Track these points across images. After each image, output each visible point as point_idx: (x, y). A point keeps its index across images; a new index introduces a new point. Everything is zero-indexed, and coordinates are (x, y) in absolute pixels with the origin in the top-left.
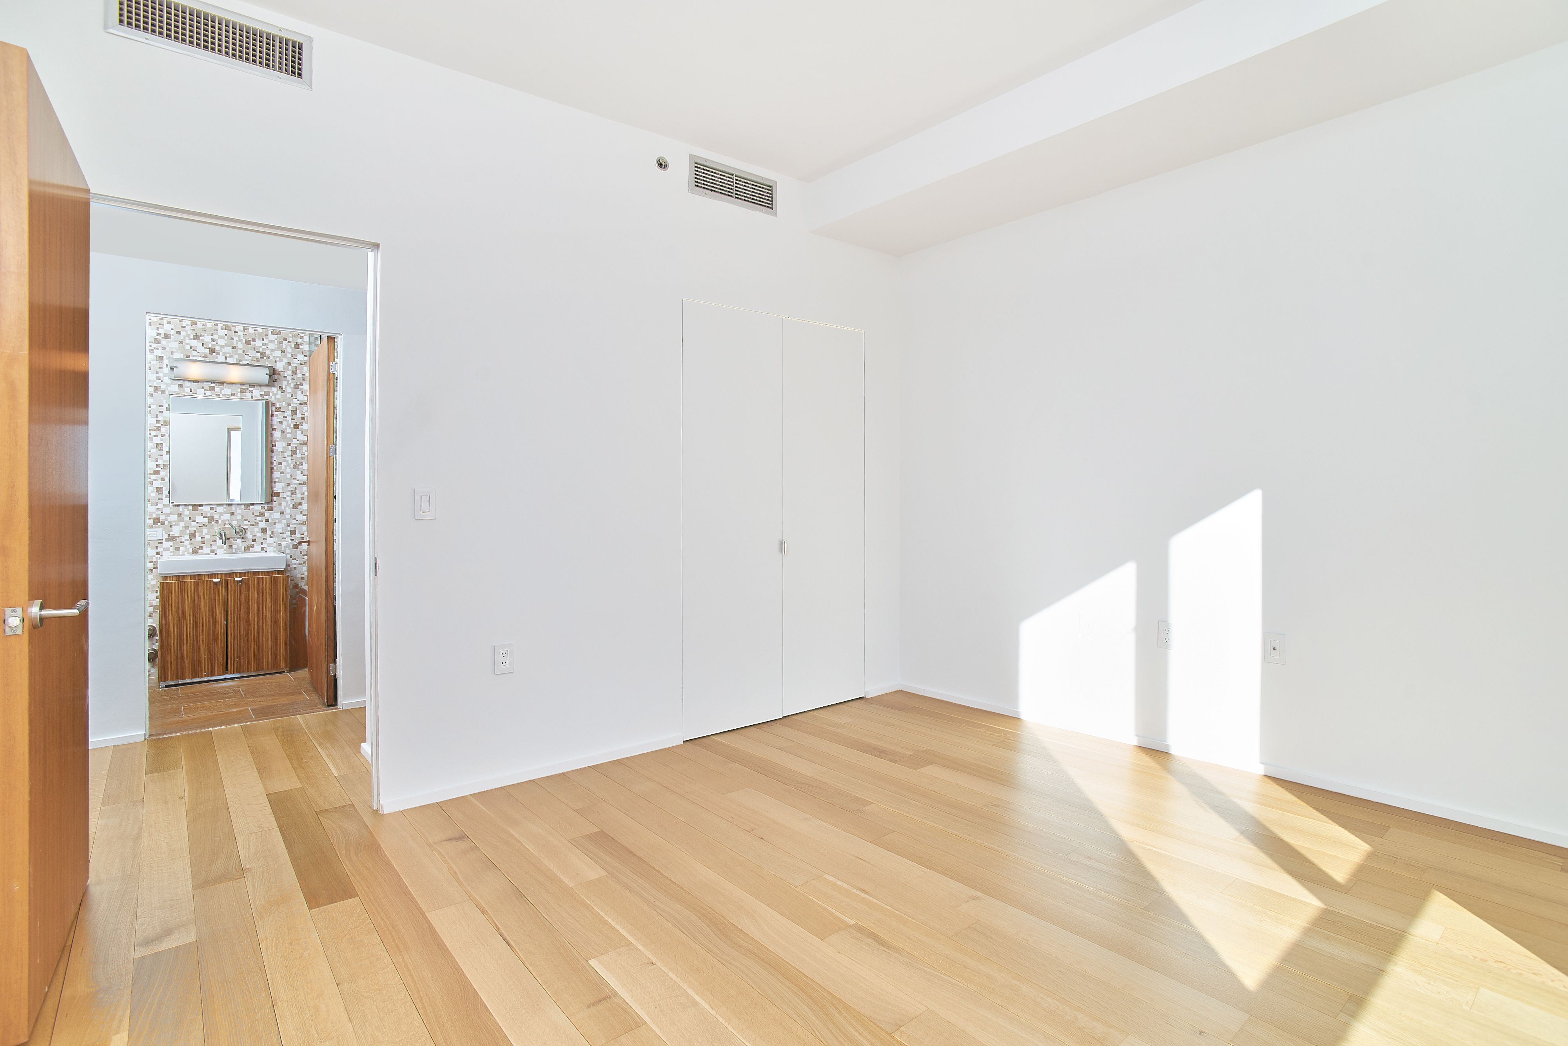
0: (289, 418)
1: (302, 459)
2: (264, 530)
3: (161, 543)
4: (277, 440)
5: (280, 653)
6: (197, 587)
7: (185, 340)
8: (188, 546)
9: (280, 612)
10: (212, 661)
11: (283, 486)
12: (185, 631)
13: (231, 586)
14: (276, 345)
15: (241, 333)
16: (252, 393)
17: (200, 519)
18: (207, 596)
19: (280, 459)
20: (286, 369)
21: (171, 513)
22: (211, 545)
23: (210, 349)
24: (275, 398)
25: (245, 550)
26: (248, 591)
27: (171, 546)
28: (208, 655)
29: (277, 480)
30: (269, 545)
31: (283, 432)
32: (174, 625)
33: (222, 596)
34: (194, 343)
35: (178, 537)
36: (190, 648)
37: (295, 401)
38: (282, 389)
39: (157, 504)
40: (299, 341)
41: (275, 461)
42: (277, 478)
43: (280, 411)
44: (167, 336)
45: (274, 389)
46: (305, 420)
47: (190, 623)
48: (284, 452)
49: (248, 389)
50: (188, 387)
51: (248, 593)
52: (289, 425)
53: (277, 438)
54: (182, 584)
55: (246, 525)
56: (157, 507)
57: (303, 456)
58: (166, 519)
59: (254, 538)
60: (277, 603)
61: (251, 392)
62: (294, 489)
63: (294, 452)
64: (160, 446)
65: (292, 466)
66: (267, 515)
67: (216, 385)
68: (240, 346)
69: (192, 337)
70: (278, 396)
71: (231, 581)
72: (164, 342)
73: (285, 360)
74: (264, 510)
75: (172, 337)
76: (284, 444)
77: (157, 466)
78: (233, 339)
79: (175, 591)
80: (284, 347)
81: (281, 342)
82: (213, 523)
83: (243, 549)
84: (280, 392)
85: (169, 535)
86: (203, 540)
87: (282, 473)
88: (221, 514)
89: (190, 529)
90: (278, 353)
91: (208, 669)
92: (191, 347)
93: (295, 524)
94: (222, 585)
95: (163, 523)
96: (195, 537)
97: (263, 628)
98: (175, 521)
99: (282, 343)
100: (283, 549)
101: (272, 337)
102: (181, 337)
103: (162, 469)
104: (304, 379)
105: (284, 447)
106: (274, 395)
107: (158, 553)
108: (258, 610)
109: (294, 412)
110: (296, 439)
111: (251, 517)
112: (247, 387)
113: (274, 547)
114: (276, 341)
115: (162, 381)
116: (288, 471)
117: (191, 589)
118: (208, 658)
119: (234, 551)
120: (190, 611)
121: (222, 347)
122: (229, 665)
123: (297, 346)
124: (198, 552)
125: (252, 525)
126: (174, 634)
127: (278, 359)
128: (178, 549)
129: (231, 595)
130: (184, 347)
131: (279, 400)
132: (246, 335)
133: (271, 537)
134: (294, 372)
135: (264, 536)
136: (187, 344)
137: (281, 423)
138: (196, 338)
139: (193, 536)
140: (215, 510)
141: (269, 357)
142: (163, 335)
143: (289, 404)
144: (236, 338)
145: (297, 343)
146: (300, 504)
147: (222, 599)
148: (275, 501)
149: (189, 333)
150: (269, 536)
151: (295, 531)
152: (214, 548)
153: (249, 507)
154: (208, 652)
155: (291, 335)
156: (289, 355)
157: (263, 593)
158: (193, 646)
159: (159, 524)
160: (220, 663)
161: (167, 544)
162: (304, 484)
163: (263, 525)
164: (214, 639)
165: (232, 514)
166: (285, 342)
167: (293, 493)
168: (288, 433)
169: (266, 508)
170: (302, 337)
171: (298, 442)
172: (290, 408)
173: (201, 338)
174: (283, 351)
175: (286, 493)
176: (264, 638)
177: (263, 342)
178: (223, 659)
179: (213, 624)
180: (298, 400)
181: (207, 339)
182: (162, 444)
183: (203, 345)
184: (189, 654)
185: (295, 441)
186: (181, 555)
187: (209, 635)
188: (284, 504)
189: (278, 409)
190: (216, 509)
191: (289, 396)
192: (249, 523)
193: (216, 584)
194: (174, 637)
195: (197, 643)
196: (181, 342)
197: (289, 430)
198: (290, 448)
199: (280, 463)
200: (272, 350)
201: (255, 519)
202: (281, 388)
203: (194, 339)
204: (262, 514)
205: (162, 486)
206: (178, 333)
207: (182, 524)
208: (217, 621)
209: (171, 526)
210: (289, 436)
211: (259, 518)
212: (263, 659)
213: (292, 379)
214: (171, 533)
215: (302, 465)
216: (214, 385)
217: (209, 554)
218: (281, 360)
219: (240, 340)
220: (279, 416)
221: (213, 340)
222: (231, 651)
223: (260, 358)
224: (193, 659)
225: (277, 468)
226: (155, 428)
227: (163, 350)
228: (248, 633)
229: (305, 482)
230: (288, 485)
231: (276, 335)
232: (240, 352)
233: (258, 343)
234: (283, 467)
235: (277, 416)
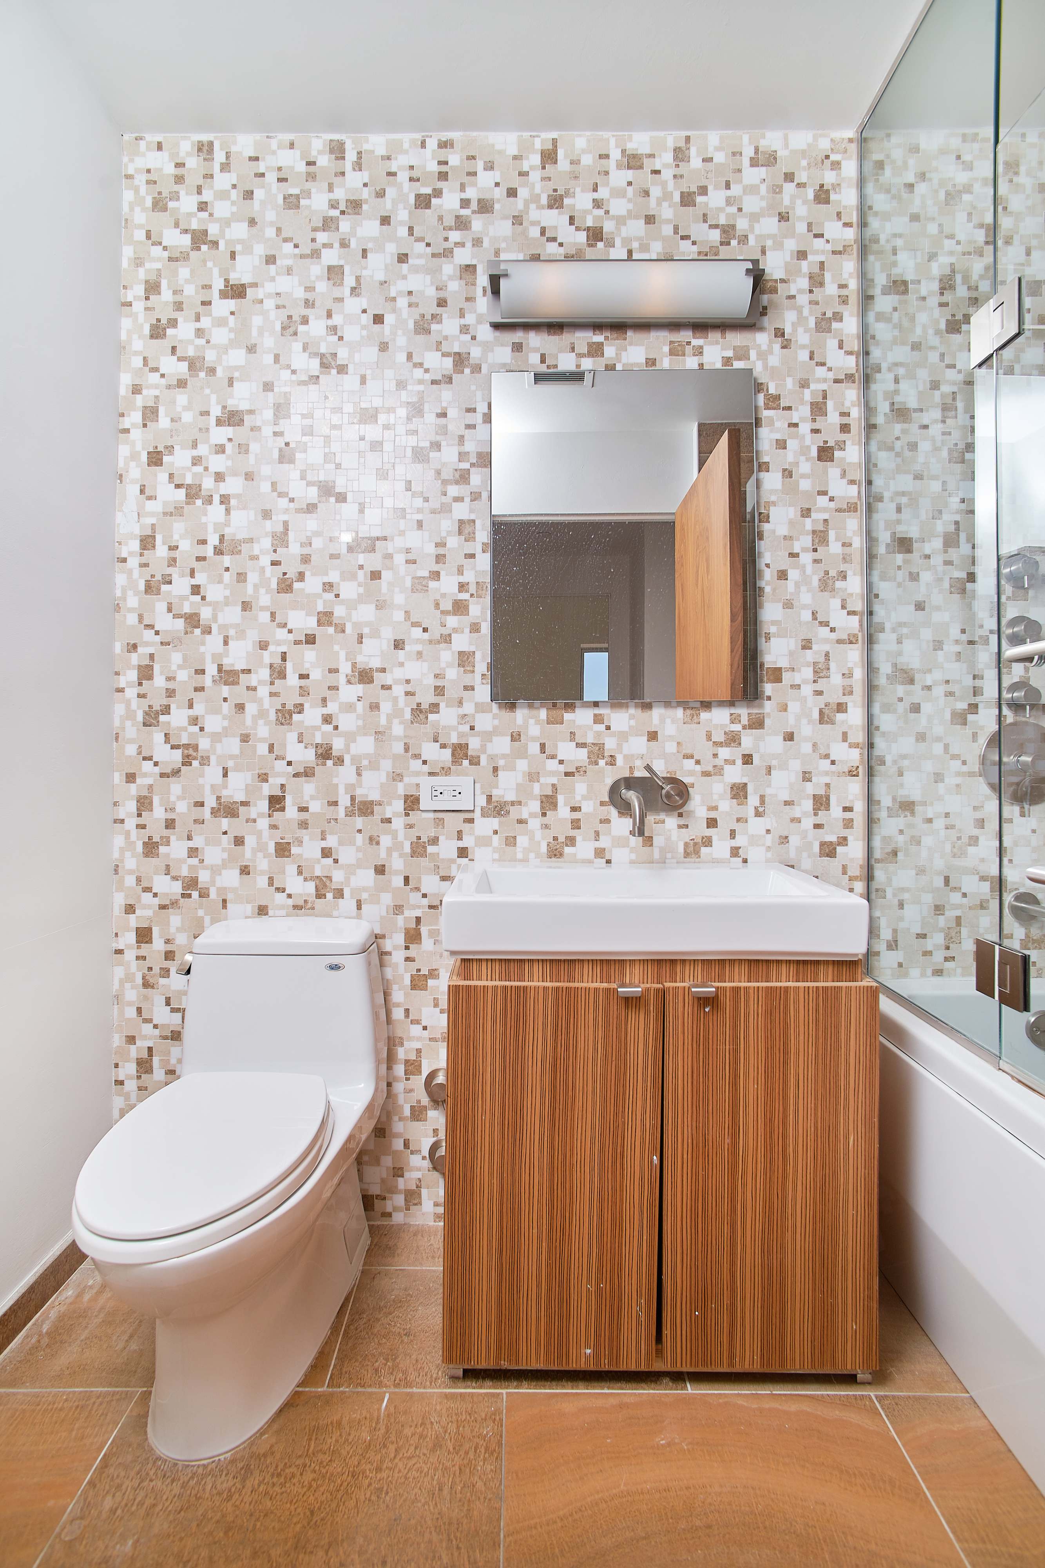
0: (805, 428)
1: (845, 560)
2: (739, 792)
3: (471, 821)
4: (773, 498)
5: (845, 1304)
6: (563, 1012)
7: (527, 213)
8: (538, 834)
9: (847, 1138)
10: (612, 1306)
11: (792, 647)
12: (525, 1178)
13: (676, 1017)
14: (762, 198)
15: (667, 174)
16: (701, 353)
17: (568, 751)
18: (595, 1049)
19: (783, 562)
20: (792, 272)
21: (496, 732)
22: (597, 834)
23: (591, 232)
24: (765, 366)
25: (687, 854)
26: (735, 1038)
27: (496, 832)
28: (598, 1285)
29: (773, 629)
30: (754, 840)
31: (788, 473)
32: (491, 1154)
33: (646, 1053)
34: (555, 219)
35: (513, 803)
36: (540, 1249)
37: (821, 372)
38: (783, 335)
39: (460, 703)
40: (829, 178)
41: (768, 566)
42: (774, 623)
43: (777, 408)
44: (485, 207)
45: (762, 339)
46: (849, 432)
47: (541, 1150)
48: (791, 538)
49: (689, 343)
50: (536, 350)
51: (736, 1051)
52: (805, 450)
53: (772, 492)
54: (519, 997)
55: (691, 773)
56: (461, 711)
57: (847, 550)
58: (483, 749)
59: (712, 815)
60: (837, 1098)
61: (699, 351)
62: (822, 659)
63: (820, 537)
64: (467, 529)
65: (815, 582)
66: (748, 741)
67: (606, 338)
68: (667, 212)
69: (544, 201)
70: (774, 360)
71: (676, 995)
72: (477, 224)
73: (791, 245)
74: (737, 727)
75: (497, 206)
76: (792, 512)
77: (462, 587)
78: (647, 193)
79: (494, 1022)
80: (786, 201)
81: (777, 190)
82: (602, 763)
83: (681, 849)
84: (777, 347)
85: (489, 798)
86: (576, 815)
87: (788, 605)
88: (623, 737)
89: (542, 780)
90: (770, 225)
91: (597, 1335)
92: (543, 232)
93: (827, 773)
94: (647, 1013)
95: (475, 762)
96: (554, 806)
97: (784, 1198)
98: (504, 756)
99: (781, 192)
100: (792, 854)
101: (753, 175)
102: (519, 203)
103: (472, 595)
104: (844, 300)
105: (791, 523)
106: (762, 356)
107: (463, 852)
108: (769, 1122)
109: (818, 409)
110: (825, 493)
111: (704, 750)
112: (685, 335)
113: (769, 849)
114: (763, 188)
115: (474, 338)
116: (806, 598)
117: (545, 1016)
118: (599, 1291)
119: (656, 855)
120: (542, 1103)
121: (621, 221)
122: (666, 1332)
123: (822, 196)
124: (561, 855)
125: (706, 774)
126: (490, 1185)
127: (769, 243)
128: (511, 841)
129: (676, 1054)
130: (524, 233)
131: (774, 372)
132: (682, 176)
133: (758, 814)
134: (816, 281)
135: (740, 811)
136: (533, 223)
137: (781, 445)
138: (556, 202)
139: (549, 802)
140: (606, 723)
141: (744, 239)
142: (474, 205)
143: (804, 384)
144: (656, 192)
145: (822, 186)
146: (841, 708)
147: (645, 1068)
148: (769, 698)
149: (538, 190)
150: (751, 812)
151: (828, 798)
152: (604, 842)
153: (698, 715)
154: (600, 1270)
155: (804, 163)
156: (802, 227)
157: (786, 1052)
158: (550, 1238)
159: (466, 763)
160: (638, 1316)
161: (485, 825)
162: (851, 643)
163: (735, 774)
164: (617, 1223)
165: (653, 736)
166: (789, 188)
167: (820, 672)
168: (803, 476)
169: (745, 720)
170: (836, 166)
171: (832, 504)
172: (807, 395)
173: (566, 201)
174: (783, 217)
175: (799, 671)
176: (789, 1235)
177: (729, 193)
178: (648, 1302)
179: (614, 1163)
180: (830, 369)
181: (581, 201)
182: (474, 521)
183: (572, 220)
184: (539, 1268)
185: (822, 501)
186: (521, 861)
187: (601, 1201)
188: (794, 707)
189: (774, 401)
190: (609, 720)
191: (804, 355)
192: (698, 768)
193: (627, 1007)
194: (490, 1200)
195: (563, 1230)
196: (517, 220)
197: (805, 467)
198: (808, 524)
199: (782, 575)
200: (754, 218)
201: (715, 755)
202: (780, 333)
203: (550, 207)
204: (733, 739)
205: (472, 649)
206: (512, 193)
207: (522, 765)
208: (628, 1153)
209: (495, 769)
210: (805, 485)
211: (725, 753)
212: (783, 1320)
213: (810, 302)
214: (495, 792)
215: (845, 578)
216: (599, 338)
217: (590, 862)
218: (779, 246)
219: (667, 196)
220: (778, 424)
221: (597, 204)
222: (674, 1271)
223: (722, 244)
224: (549, 1290)
225: (774, 590)
226: (457, 476)
227: (476, 249)
228: (733, 1209)
229: (856, 636)
230: (807, 645)
231: (764, 169)
232: (668, 230)
233: (715, 199)
234: (790, 585)
235: (771, 421)
